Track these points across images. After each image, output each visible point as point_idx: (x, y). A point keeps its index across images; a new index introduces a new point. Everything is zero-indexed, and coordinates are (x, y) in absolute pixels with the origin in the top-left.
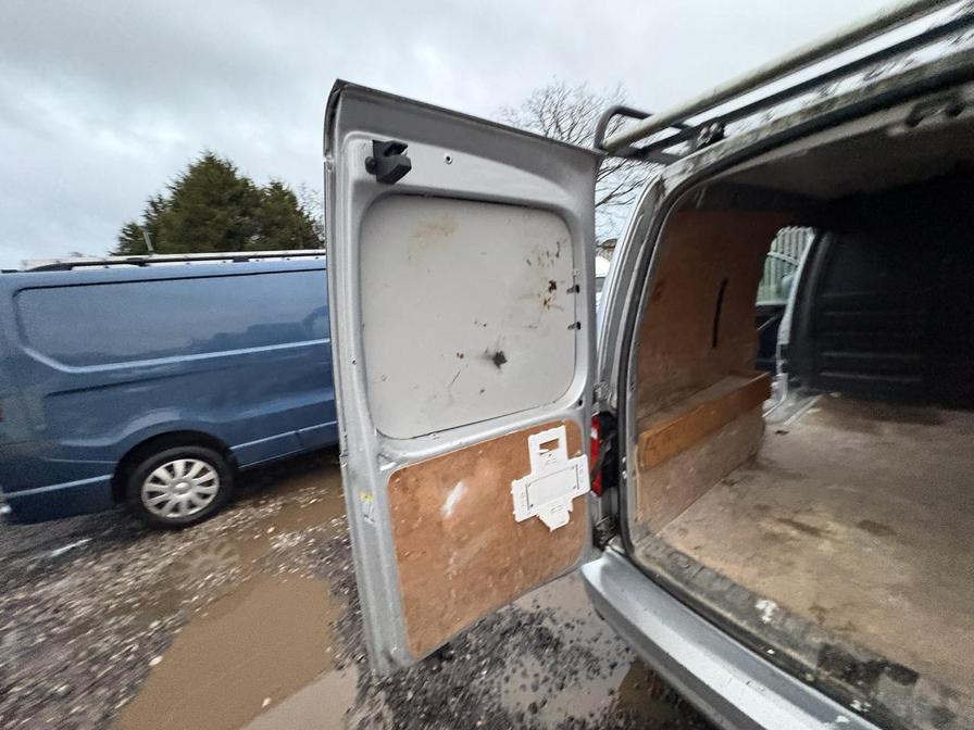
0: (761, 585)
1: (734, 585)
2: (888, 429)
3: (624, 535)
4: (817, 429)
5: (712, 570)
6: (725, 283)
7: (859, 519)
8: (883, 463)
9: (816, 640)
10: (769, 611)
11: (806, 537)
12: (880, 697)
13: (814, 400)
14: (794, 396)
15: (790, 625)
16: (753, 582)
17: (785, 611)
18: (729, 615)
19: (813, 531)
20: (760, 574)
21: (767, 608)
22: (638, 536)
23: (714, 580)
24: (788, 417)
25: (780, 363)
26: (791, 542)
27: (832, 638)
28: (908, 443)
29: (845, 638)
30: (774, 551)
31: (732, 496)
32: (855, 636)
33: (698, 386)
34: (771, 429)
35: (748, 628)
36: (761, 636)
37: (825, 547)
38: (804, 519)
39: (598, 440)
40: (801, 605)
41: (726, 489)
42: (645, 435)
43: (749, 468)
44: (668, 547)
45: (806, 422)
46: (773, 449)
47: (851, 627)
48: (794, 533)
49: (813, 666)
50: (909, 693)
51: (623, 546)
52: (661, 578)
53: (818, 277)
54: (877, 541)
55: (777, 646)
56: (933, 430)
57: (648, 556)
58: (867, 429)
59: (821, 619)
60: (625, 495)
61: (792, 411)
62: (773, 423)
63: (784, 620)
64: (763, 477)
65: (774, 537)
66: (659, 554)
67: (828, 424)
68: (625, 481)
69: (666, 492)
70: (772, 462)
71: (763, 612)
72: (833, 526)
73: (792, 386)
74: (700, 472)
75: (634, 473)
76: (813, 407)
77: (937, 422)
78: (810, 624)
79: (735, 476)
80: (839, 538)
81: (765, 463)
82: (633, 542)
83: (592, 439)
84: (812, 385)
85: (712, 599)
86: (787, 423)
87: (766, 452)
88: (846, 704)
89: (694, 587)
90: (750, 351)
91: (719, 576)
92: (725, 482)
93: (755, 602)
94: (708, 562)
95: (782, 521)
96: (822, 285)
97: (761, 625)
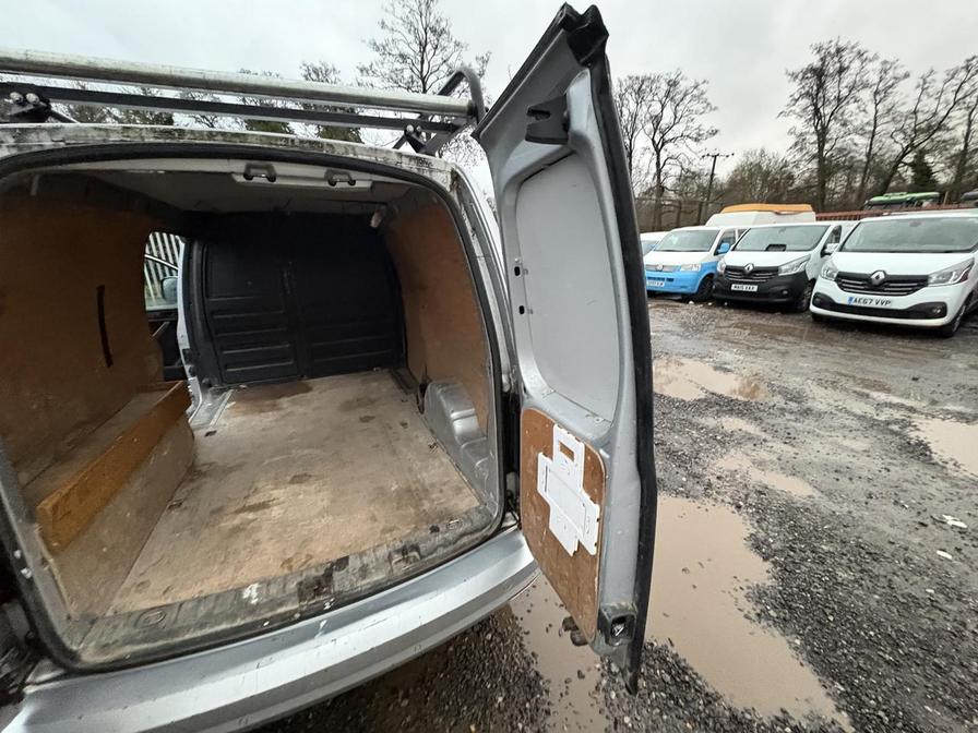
0: (241, 579)
1: (218, 596)
2: (284, 402)
3: (56, 653)
4: (239, 419)
5: (193, 599)
6: (101, 289)
7: (289, 478)
8: (290, 430)
9: (292, 586)
10: (255, 594)
11: (260, 513)
12: (337, 588)
13: (228, 394)
14: (209, 396)
15: (274, 590)
16: (233, 580)
17: (266, 583)
18: (224, 626)
19: (263, 506)
20: (236, 570)
21: (252, 593)
22: (78, 637)
23: (197, 607)
24: (211, 418)
25: (187, 368)
26: (252, 524)
27: (301, 575)
28: (299, 410)
29: (308, 568)
30: (240, 543)
31: (186, 514)
32: (313, 561)
34: (200, 434)
35: (243, 623)
36: (255, 619)
37: (276, 512)
38: (253, 501)
40: (275, 570)
41: (175, 513)
42: (47, 505)
43: (192, 481)
44: (130, 614)
45: (227, 417)
46: (208, 452)
47: (309, 557)
48: (251, 516)
49: (296, 606)
50: (348, 572)
51: (57, 664)
52: (134, 655)
54: (304, 487)
55: (269, 615)
56: (309, 394)
57: (104, 648)
58: (274, 407)
59: (290, 568)
61: (213, 412)
62: (198, 429)
63: (268, 590)
64: (208, 484)
65: (237, 530)
66: (121, 633)
67: (245, 413)
68: (30, 581)
69: (105, 558)
70: (211, 464)
71: (250, 598)
72: (276, 493)
73: (205, 387)
74: (139, 512)
75: (44, 562)
76: (229, 401)
77: (308, 389)
78: (285, 577)
79: (179, 495)
80: (282, 499)
81: (204, 469)
82: (74, 648)
84: (222, 381)
85: (202, 626)
86: (212, 423)
87: (202, 458)
88: (321, 612)
89: (171, 633)
90: (155, 365)
91: (200, 600)
92: (171, 507)
93: (241, 595)
94: (183, 596)
95: (238, 512)
97: (253, 610)
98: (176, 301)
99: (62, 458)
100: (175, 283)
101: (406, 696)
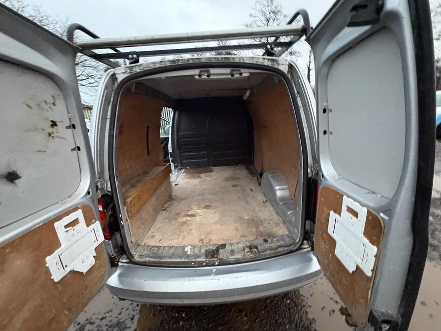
0: (185, 243)
1: (176, 247)
2: (203, 175)
3: (128, 253)
4: (187, 180)
5: (168, 246)
6: (148, 127)
7: (203, 206)
8: (204, 187)
9: (203, 251)
10: (189, 250)
11: (192, 218)
12: (221, 256)
13: (183, 170)
14: (177, 171)
15: (196, 251)
16: (182, 242)
17: (194, 247)
18: (178, 260)
19: (193, 215)
20: (183, 239)
21: (188, 249)
22: (134, 250)
23: (169, 250)
24: (177, 179)
25: (171, 159)
26: (190, 222)
27: (207, 247)
28: (208, 179)
29: (210, 245)
30: (185, 228)
31: (167, 214)
32: (211, 242)
33: (146, 173)
34: (173, 184)
35: (184, 260)
36: (189, 260)
37: (198, 219)
38: (190, 213)
39: (104, 211)
40: (197, 242)
41: (164, 212)
42: (129, 200)
43: (170, 201)
44: (149, 246)
45: (182, 179)
46: (176, 192)
47: (210, 240)
48: (189, 218)
49: (204, 260)
50: (225, 251)
51: (128, 258)
52: (149, 262)
53: (177, 127)
54: (209, 211)
55: (194, 260)
56: (212, 173)
57: (141, 256)
58: (199, 177)
59: (203, 243)
60: (124, 233)
61: (177, 176)
62: (173, 182)
63: (194, 250)
64: (175, 203)
65: (184, 223)
66: (146, 252)
67: (189, 178)
68: (123, 226)
69: (143, 223)
70: (176, 196)
71: (187, 251)
72: (198, 211)
73: (176, 167)
74: (153, 209)
75: (127, 220)
76: (183, 173)
77: (212, 171)
78: (201, 246)
79: (166, 206)
80: (200, 214)
81: (174, 197)
82: (133, 253)
83: (100, 211)
84: (181, 165)
85: (171, 258)
86: (177, 181)
87: (173, 194)
88: (214, 265)
89: (160, 257)
90: (161, 157)
91: (171, 247)
92: (163, 210)
93: (184, 250)
94: (165, 244)
95: (184, 216)
96: (178, 130)
97: (188, 256)
98: (169, 134)
99: (133, 186)
100: (169, 128)
101: (246, 315)
